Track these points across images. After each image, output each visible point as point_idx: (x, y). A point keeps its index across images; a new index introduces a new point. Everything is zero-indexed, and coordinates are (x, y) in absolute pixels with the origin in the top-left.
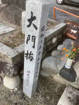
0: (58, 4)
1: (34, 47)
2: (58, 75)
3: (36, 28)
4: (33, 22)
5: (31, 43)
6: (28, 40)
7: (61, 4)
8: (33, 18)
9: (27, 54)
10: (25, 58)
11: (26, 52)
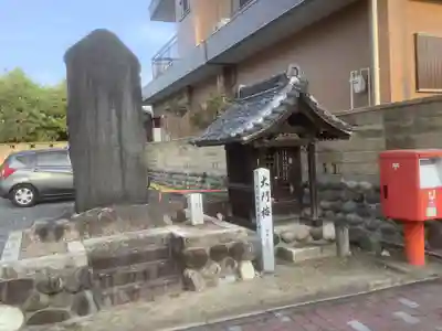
0: (19, 206)
1: (268, 200)
3: (268, 185)
6: (263, 197)
11: (262, 210)
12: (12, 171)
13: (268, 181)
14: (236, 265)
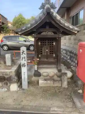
0: (4, 50)
1: (25, 61)
2: (34, 77)
3: (25, 54)
4: (24, 53)
5: (24, 60)
6: (22, 59)
7: (7, 50)
8: (23, 52)
9: (22, 65)
10: (22, 67)
11: (22, 64)
12: (3, 41)
13: (25, 52)
14: (9, 84)
